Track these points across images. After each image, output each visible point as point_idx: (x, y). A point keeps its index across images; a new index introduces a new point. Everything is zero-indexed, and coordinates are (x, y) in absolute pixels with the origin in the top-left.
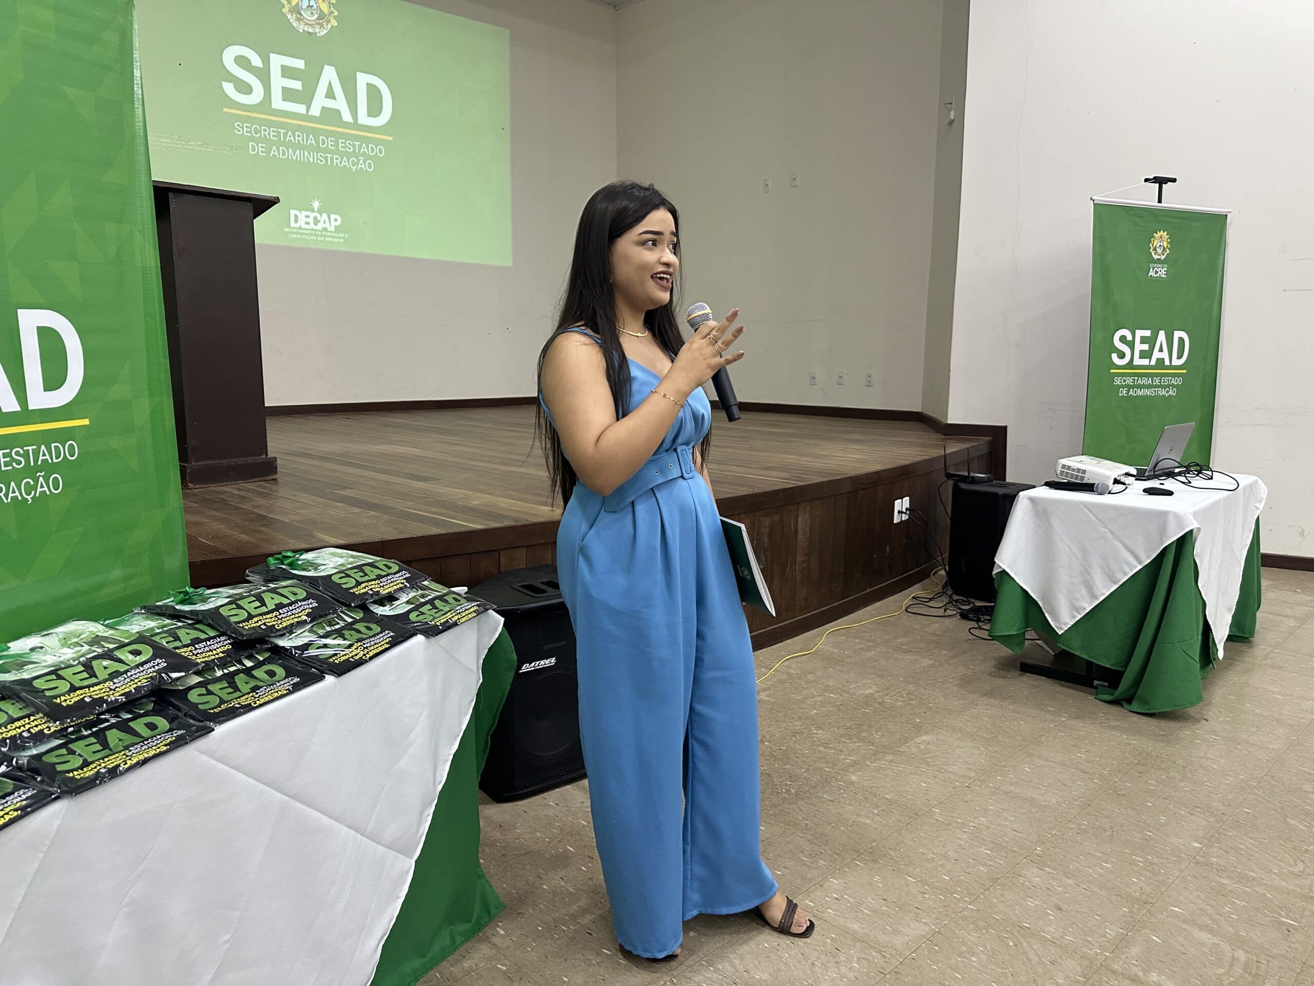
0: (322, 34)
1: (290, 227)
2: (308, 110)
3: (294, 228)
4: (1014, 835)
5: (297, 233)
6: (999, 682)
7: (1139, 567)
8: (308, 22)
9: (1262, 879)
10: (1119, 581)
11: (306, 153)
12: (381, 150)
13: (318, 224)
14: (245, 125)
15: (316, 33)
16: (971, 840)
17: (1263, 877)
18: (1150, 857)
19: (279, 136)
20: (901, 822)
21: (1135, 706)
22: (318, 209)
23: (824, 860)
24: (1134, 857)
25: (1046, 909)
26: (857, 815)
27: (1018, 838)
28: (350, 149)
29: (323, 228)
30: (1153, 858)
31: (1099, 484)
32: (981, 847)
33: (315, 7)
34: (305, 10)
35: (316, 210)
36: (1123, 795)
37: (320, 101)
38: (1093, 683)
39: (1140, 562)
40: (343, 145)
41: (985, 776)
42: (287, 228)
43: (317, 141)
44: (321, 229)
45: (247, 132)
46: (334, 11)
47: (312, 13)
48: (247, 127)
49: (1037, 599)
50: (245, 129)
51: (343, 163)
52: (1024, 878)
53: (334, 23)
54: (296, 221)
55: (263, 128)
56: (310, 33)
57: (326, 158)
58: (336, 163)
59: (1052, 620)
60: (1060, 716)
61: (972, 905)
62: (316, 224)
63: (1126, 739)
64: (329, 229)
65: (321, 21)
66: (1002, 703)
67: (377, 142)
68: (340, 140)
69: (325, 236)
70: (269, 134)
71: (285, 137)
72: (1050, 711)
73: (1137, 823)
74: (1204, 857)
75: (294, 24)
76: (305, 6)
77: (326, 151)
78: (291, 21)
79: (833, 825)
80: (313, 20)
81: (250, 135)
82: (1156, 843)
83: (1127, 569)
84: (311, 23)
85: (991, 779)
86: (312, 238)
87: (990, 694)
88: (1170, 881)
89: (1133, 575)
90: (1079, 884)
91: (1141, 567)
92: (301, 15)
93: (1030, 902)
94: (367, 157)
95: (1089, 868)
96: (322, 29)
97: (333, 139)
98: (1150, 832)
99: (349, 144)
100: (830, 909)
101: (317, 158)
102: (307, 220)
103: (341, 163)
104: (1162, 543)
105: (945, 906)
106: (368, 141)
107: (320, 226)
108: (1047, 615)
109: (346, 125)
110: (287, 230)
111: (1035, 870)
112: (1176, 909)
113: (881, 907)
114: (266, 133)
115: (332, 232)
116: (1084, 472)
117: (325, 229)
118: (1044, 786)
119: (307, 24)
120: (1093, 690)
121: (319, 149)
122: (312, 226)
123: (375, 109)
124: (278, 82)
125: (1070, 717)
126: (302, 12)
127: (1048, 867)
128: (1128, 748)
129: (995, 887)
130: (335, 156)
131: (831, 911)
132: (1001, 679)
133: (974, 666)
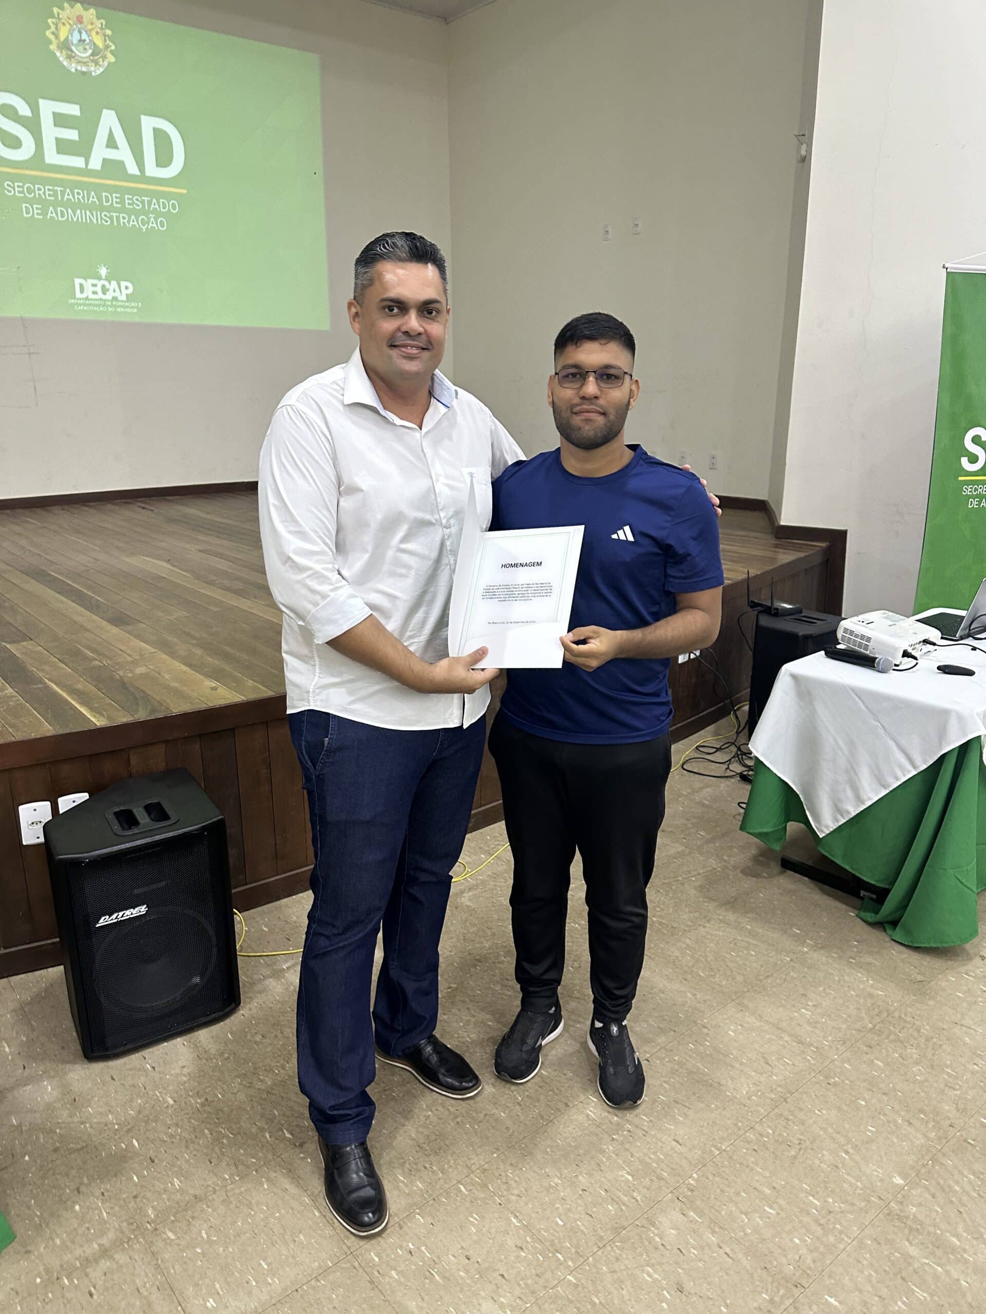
0: (98, 72)
1: (75, 298)
2: (87, 163)
3: (80, 299)
4: (672, 1149)
5: (84, 305)
6: (748, 883)
7: (914, 773)
8: (80, 59)
9: (965, 1250)
10: (889, 786)
11: (88, 212)
12: (174, 207)
13: (108, 293)
14: (16, 184)
15: (91, 72)
16: (617, 1155)
17: (967, 1247)
18: (831, 1200)
19: (55, 194)
20: (542, 1118)
21: (898, 934)
22: (106, 276)
23: (423, 1182)
24: (811, 1198)
25: (663, 1289)
26: (495, 1104)
27: (675, 1155)
28: (138, 206)
29: (113, 297)
30: (834, 1202)
31: (881, 659)
32: (624, 1169)
33: (88, 41)
34: (76, 46)
35: (104, 277)
36: (835, 1084)
37: (99, 154)
38: (860, 893)
39: (915, 767)
40: (131, 202)
41: (675, 1042)
42: (72, 299)
43: (100, 199)
44: (110, 298)
45: (19, 192)
46: (111, 44)
47: (85, 49)
48: (18, 186)
49: (798, 793)
50: (17, 189)
51: (131, 223)
52: (658, 1229)
53: (112, 59)
54: (82, 291)
55: (36, 186)
56: (84, 73)
57: (111, 218)
58: (124, 223)
59: (813, 819)
60: (804, 943)
61: (574, 1277)
62: (104, 293)
63: (872, 986)
64: (120, 298)
65: (96, 58)
66: (740, 920)
67: (168, 196)
68: (126, 196)
69: (116, 307)
70: (44, 193)
71: (63, 197)
72: (795, 935)
73: (834, 1135)
74: (901, 1203)
75: (65, 63)
76: (75, 42)
77: (111, 209)
78: (61, 59)
79: (459, 1120)
80: (87, 57)
81: (23, 195)
82: (848, 1174)
83: (899, 774)
84: (85, 60)
85: (681, 1048)
86: (101, 309)
87: (731, 903)
88: (842, 1246)
89: (906, 781)
90: (722, 1245)
91: (916, 773)
92: (72, 52)
93: (649, 1275)
94: (158, 214)
95: (746, 1214)
96: (98, 67)
97: (118, 195)
98: (847, 1152)
99: (137, 200)
100: (395, 1270)
101: (101, 218)
102: (94, 289)
103: (129, 222)
104: (941, 749)
105: (537, 1275)
106: (157, 195)
107: (109, 296)
108: (808, 813)
109: (132, 178)
110: (73, 301)
111: (676, 1216)
112: (832, 1300)
113: (459, 1270)
114: (41, 192)
115: (123, 301)
116: (869, 639)
117: (115, 299)
118: (742, 1064)
119: (79, 62)
120: (858, 902)
121: (102, 208)
122: (100, 295)
123: (164, 157)
124: (50, 133)
125: (816, 947)
126: (73, 48)
127: (694, 1210)
128: (869, 1002)
129: (614, 1243)
130: (121, 215)
131: (394, 1275)
132: (754, 879)
133: (729, 856)
